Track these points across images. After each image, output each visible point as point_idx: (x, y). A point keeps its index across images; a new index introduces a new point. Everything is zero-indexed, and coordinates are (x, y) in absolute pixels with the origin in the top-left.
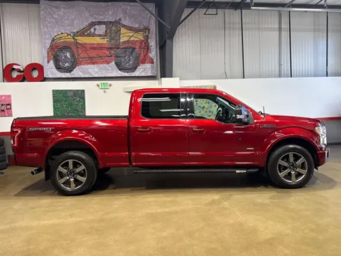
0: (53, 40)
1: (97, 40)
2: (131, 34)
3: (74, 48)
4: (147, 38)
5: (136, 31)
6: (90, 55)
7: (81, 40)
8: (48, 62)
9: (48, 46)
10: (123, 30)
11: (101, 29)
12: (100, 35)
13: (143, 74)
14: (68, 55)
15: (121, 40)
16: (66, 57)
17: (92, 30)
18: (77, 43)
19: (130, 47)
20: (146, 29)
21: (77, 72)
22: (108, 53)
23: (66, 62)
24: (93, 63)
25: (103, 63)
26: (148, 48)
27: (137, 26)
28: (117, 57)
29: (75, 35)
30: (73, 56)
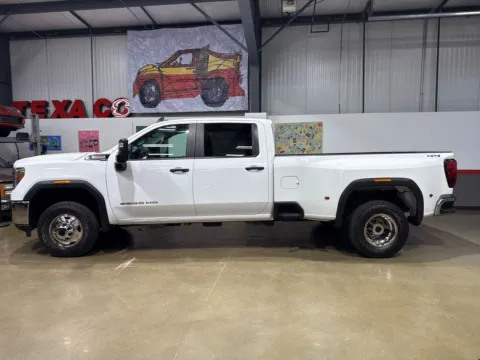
0: (139, 73)
1: (183, 71)
2: (220, 62)
3: (159, 81)
4: (238, 65)
5: (226, 58)
6: (176, 88)
7: (167, 71)
8: (134, 96)
9: (134, 79)
10: (212, 58)
11: (187, 59)
12: (185, 66)
13: (232, 109)
14: (153, 88)
15: (209, 70)
16: (151, 91)
17: (178, 60)
18: (162, 76)
19: (218, 78)
20: (238, 55)
21: (161, 108)
22: (194, 85)
23: (151, 96)
24: (178, 97)
25: (188, 96)
26: (238, 78)
27: (227, 52)
28: (203, 89)
29: (161, 66)
30: (157, 88)
